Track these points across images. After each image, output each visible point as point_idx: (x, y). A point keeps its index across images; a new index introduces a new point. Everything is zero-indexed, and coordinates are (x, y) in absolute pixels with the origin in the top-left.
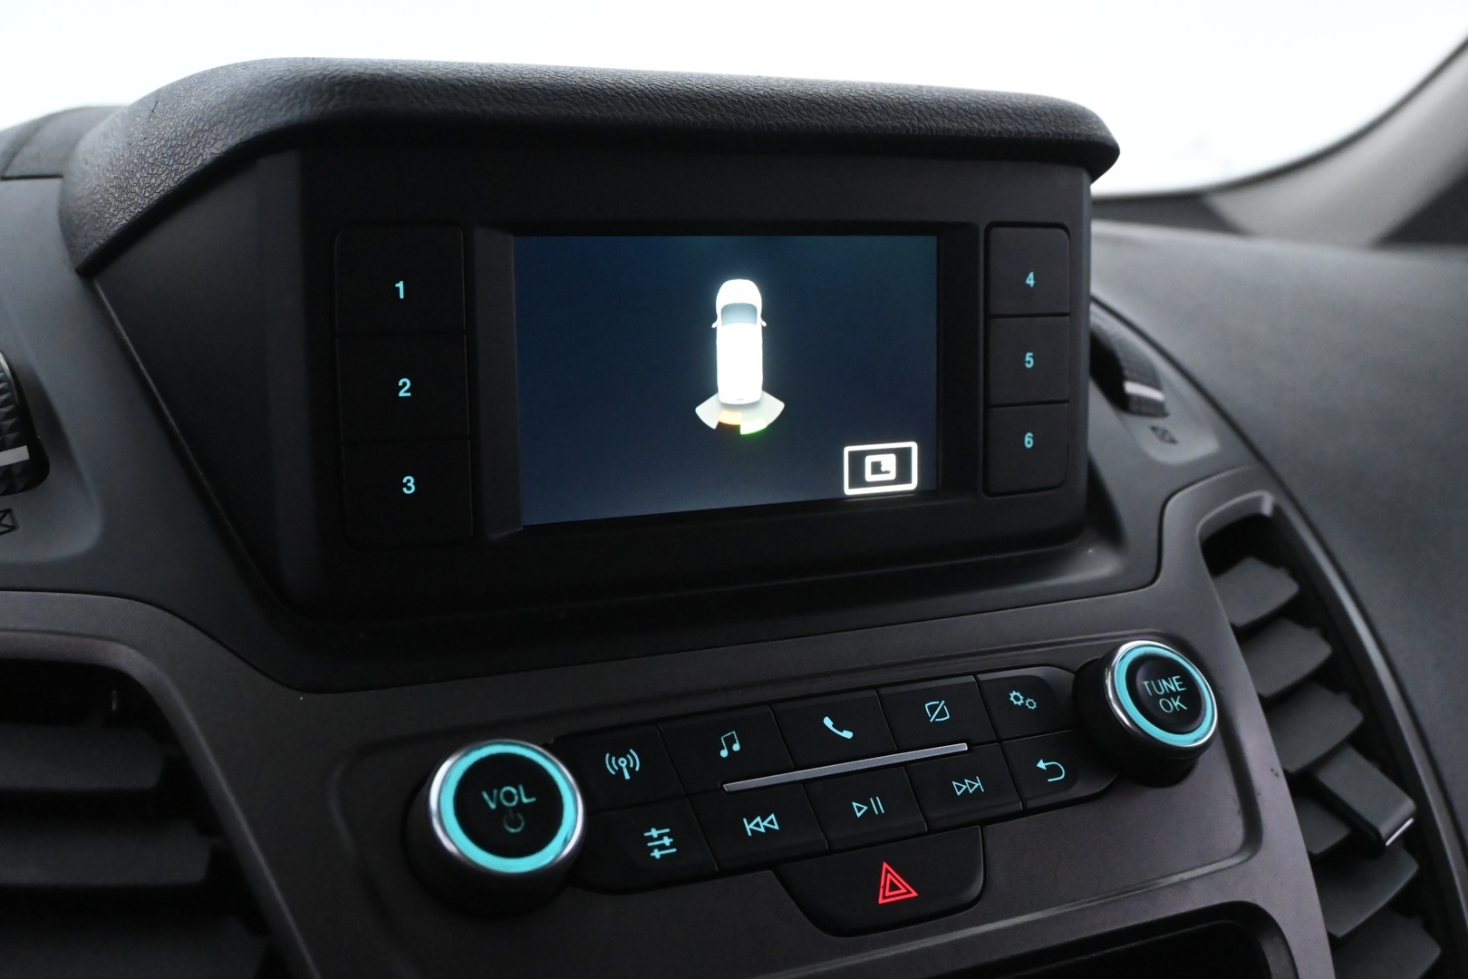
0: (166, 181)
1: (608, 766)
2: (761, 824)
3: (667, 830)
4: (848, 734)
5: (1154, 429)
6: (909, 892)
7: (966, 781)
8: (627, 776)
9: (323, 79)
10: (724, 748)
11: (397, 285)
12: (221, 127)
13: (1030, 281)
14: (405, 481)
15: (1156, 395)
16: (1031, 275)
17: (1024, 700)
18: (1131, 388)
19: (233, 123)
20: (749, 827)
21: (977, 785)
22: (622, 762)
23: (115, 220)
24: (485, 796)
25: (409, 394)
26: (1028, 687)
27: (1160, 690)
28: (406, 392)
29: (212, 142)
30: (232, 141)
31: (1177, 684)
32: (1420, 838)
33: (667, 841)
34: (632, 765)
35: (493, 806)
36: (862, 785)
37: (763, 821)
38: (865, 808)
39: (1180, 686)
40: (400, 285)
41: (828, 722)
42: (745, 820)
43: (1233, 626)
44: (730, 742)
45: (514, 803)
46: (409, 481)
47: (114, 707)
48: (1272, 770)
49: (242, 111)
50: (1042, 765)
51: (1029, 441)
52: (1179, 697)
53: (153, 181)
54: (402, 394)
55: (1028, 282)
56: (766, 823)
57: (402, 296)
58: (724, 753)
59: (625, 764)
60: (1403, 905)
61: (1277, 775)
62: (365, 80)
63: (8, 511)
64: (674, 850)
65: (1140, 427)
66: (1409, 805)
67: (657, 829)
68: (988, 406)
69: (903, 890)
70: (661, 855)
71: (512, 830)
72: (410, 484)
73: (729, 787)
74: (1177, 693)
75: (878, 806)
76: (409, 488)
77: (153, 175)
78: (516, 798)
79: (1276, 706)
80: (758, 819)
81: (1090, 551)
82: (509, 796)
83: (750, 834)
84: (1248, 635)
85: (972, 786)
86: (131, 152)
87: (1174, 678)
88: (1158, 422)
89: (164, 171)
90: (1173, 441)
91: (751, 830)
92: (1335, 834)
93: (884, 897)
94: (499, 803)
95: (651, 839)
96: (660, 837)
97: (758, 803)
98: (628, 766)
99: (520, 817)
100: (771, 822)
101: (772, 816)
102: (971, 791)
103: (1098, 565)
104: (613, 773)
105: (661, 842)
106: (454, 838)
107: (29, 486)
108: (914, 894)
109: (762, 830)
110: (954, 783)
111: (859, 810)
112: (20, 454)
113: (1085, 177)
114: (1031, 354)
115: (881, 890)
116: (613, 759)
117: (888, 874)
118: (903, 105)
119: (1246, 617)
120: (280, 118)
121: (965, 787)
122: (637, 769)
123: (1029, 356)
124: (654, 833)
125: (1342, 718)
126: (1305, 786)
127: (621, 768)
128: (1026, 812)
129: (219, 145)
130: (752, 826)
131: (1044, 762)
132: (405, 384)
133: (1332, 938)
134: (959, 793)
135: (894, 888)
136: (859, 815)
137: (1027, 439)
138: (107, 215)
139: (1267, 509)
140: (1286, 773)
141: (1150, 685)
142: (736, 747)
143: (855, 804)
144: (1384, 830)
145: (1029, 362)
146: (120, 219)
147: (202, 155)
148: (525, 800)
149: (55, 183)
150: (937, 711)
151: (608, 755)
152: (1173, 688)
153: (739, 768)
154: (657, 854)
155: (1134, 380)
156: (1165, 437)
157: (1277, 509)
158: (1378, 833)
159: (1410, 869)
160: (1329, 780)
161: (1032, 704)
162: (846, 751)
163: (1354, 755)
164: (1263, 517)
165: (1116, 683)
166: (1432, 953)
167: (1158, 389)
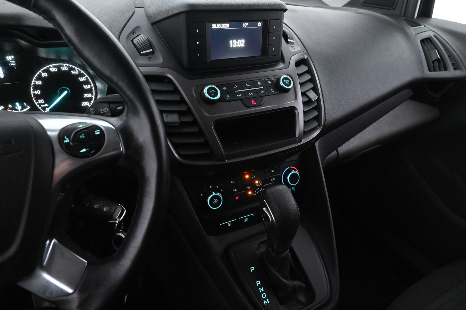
0: (166, 15)
1: (222, 89)
4: (249, 86)
8: (225, 90)
13: (275, 27)
14: (198, 54)
15: (293, 41)
18: (289, 40)
20: (238, 96)
21: (264, 92)
26: (271, 81)
29: (175, 11)
32: (318, 100)
33: (229, 97)
36: (250, 91)
40: (197, 30)
41: (247, 84)
44: (236, 86)
48: (299, 92)
50: (271, 90)
51: (273, 49)
52: (288, 82)
54: (198, 44)
58: (235, 88)
59: (224, 88)
60: (314, 108)
63: (151, 57)
65: (290, 46)
66: (317, 97)
68: (268, 44)
69: (255, 103)
71: (213, 95)
73: (235, 91)
75: (252, 94)
77: (164, 13)
78: (213, 91)
79: (302, 84)
84: (300, 75)
87: (288, 80)
88: (293, 45)
89: (166, 13)
92: (306, 99)
94: (211, 92)
97: (239, 93)
99: (214, 93)
101: (240, 95)
103: (281, 65)
105: (228, 97)
106: (207, 95)
107: (153, 54)
111: (250, 94)
112: (151, 50)
113: (283, 12)
117: (253, 101)
119: (299, 73)
123: (274, 38)
124: (227, 96)
125: (311, 85)
126: (304, 94)
128: (269, 95)
133: (304, 111)
135: (253, 103)
139: (306, 58)
140: (301, 92)
141: (285, 81)
142: (236, 87)
144: (313, 100)
147: (173, 12)
149: (143, 9)
150: (260, 83)
151: (222, 87)
153: (237, 89)
154: (228, 98)
156: (293, 47)
157: (307, 58)
158: (312, 100)
159: (316, 104)
160: (307, 93)
161: (271, 83)
162: (249, 88)
163: (311, 90)
164: (305, 59)
165: (281, 81)
166: (317, 114)
167: (293, 40)
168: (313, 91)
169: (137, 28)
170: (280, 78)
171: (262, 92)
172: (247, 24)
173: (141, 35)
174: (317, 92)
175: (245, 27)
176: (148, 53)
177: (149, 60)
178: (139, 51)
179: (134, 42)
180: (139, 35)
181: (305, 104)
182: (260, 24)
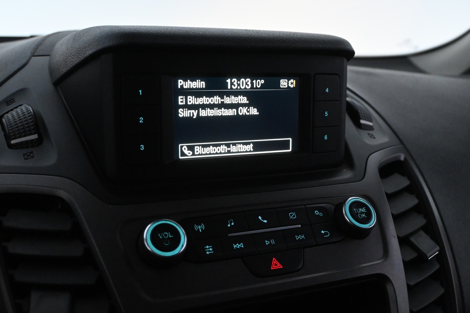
0: (76, 61)
1: (195, 228)
2: (238, 246)
3: (211, 246)
4: (265, 221)
5: (368, 134)
6: (280, 266)
7: (300, 236)
8: (201, 231)
9: (119, 34)
10: (229, 224)
11: (139, 91)
12: (91, 46)
13: (327, 90)
14: (141, 146)
15: (371, 124)
16: (327, 89)
17: (319, 213)
18: (362, 122)
19: (95, 45)
21: (303, 237)
22: (199, 227)
23: (63, 70)
24: (159, 235)
25: (142, 122)
26: (320, 209)
27: (359, 211)
28: (142, 121)
29: (89, 50)
30: (94, 50)
31: (364, 210)
32: (441, 258)
33: (211, 249)
34: (202, 228)
35: (161, 237)
36: (269, 236)
37: (239, 245)
38: (269, 242)
39: (365, 210)
41: (260, 218)
42: (234, 245)
43: (386, 194)
44: (231, 222)
45: (167, 237)
46: (142, 146)
47: (59, 207)
48: (393, 236)
49: (97, 42)
50: (323, 232)
51: (326, 137)
52: (364, 214)
53: (73, 60)
54: (140, 122)
55: (326, 91)
56: (240, 245)
57: (141, 94)
58: (229, 225)
59: (200, 228)
60: (434, 277)
61: (395, 237)
62: (131, 34)
63: (32, 152)
64: (213, 252)
65: (364, 134)
66: (438, 248)
67: (208, 246)
68: (313, 127)
69: (279, 266)
70: (209, 253)
71: (166, 245)
72: (142, 147)
73: (229, 235)
74: (364, 212)
75: (273, 242)
76: (142, 148)
77: (73, 58)
78: (168, 236)
79: (397, 218)
80: (238, 244)
81: (344, 170)
82: (166, 235)
83: (235, 248)
84: (391, 197)
85: (301, 237)
86: (68, 51)
87: (364, 208)
88: (371, 132)
89: (76, 57)
90: (374, 138)
91: (235, 247)
92: (413, 255)
93: (273, 267)
94: (163, 237)
95: (206, 249)
96: (209, 248)
97: (238, 240)
98: (201, 228)
99: (169, 241)
100: (241, 245)
101: (242, 244)
102: (301, 239)
103: (347, 174)
104: (197, 230)
105: (209, 250)
106: (150, 246)
107: (38, 145)
108: (282, 267)
109: (239, 247)
110: (296, 236)
111: (267, 243)
112: (35, 136)
113: (345, 60)
114: (327, 112)
115: (272, 266)
116: (197, 226)
117: (274, 261)
118: (288, 39)
119: (390, 191)
120: (107, 44)
121: (299, 237)
122: (204, 229)
124: (207, 247)
125: (420, 221)
126: (404, 241)
127: (199, 229)
128: (317, 245)
129: (91, 51)
130: (236, 246)
131: (324, 231)
132: (141, 119)
133: (408, 285)
134: (297, 239)
135: (276, 265)
136: (267, 244)
137: (325, 137)
138: (61, 69)
139: (402, 159)
140: (398, 237)
141: (356, 210)
142: (233, 224)
143: (266, 241)
144: (428, 255)
145: (326, 114)
146: (64, 70)
147: (86, 53)
148: (170, 236)
149: (48, 57)
150: (293, 216)
151: (195, 225)
152: (363, 211)
153: (233, 229)
154: (208, 253)
155: (363, 119)
156: (372, 136)
157: (405, 159)
158: (426, 256)
159: (437, 267)
160: (413, 239)
161: (321, 214)
162: (265, 226)
163: (422, 233)
164: (400, 161)
165: (346, 210)
166: (441, 291)
167: (371, 121)
168: (427, 233)
169: (22, 92)
170: (343, 203)
171: (298, 238)
172: (263, 81)
173: (23, 107)
174: (436, 237)
175: (256, 88)
176: (27, 142)
177: (26, 159)
178: (8, 138)
179: (4, 120)
180: (21, 105)
181: (408, 266)
182: (292, 83)
